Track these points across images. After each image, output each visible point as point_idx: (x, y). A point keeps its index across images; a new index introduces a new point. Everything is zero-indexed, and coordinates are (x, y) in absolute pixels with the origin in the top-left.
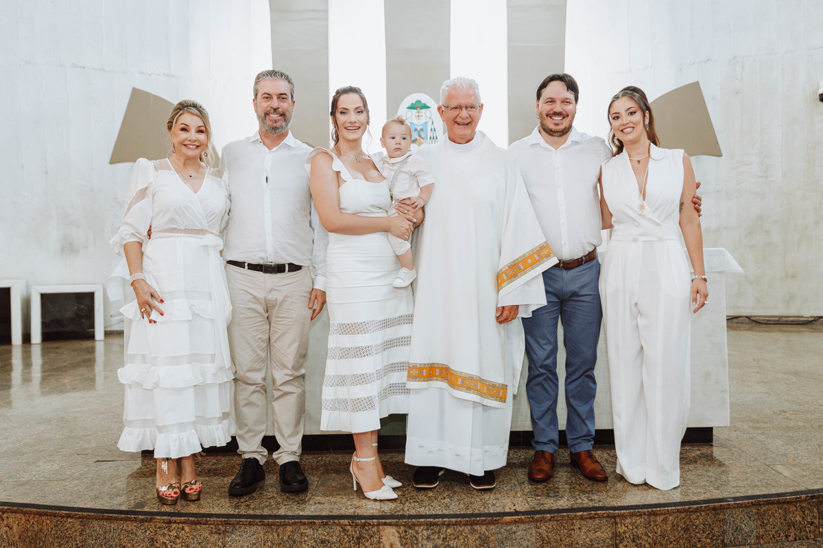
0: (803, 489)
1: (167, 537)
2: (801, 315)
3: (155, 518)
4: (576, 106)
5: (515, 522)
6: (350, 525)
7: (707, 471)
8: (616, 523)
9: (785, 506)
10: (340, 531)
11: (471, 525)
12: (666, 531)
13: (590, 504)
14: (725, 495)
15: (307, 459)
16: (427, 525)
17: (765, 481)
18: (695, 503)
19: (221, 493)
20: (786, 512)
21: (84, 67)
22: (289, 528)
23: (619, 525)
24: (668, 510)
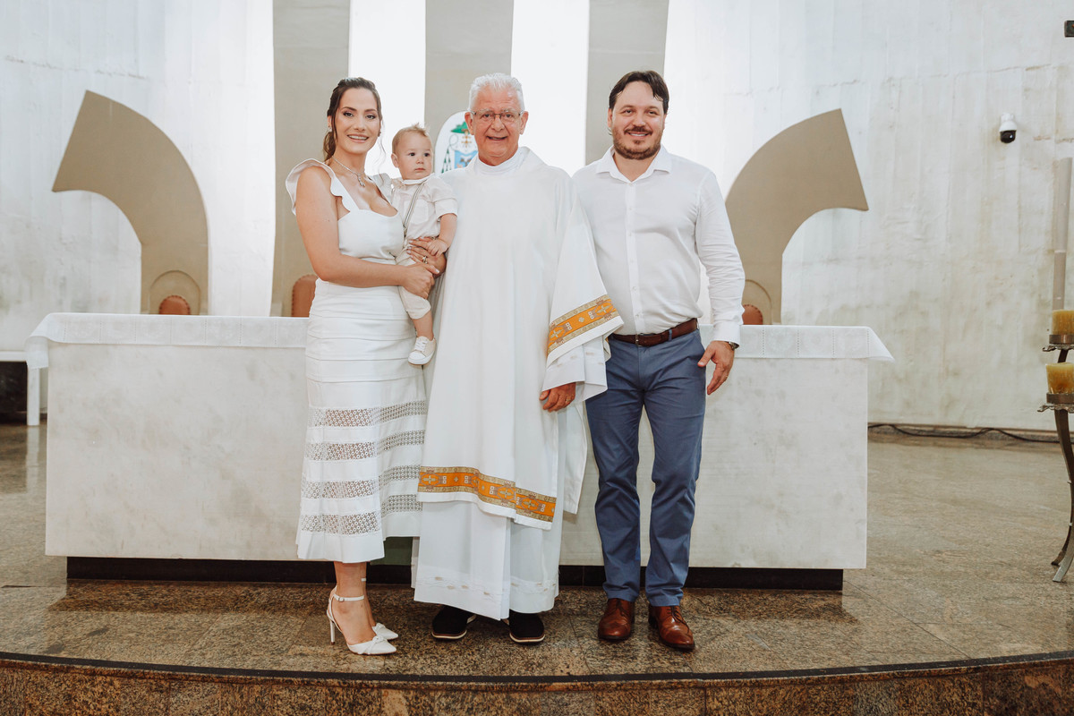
0: (963, 657)
1: (90, 694)
2: (964, 425)
3: (73, 667)
4: (664, 119)
5: (568, 690)
6: (340, 686)
7: (833, 628)
8: (707, 697)
9: (939, 680)
10: (326, 695)
11: (507, 692)
12: (775, 709)
13: (672, 668)
14: (857, 663)
15: (291, 594)
16: (446, 690)
17: (912, 645)
18: (816, 672)
19: (169, 636)
20: (939, 689)
21: (22, 61)
22: (257, 688)
23: (710, 699)
24: (778, 681)
